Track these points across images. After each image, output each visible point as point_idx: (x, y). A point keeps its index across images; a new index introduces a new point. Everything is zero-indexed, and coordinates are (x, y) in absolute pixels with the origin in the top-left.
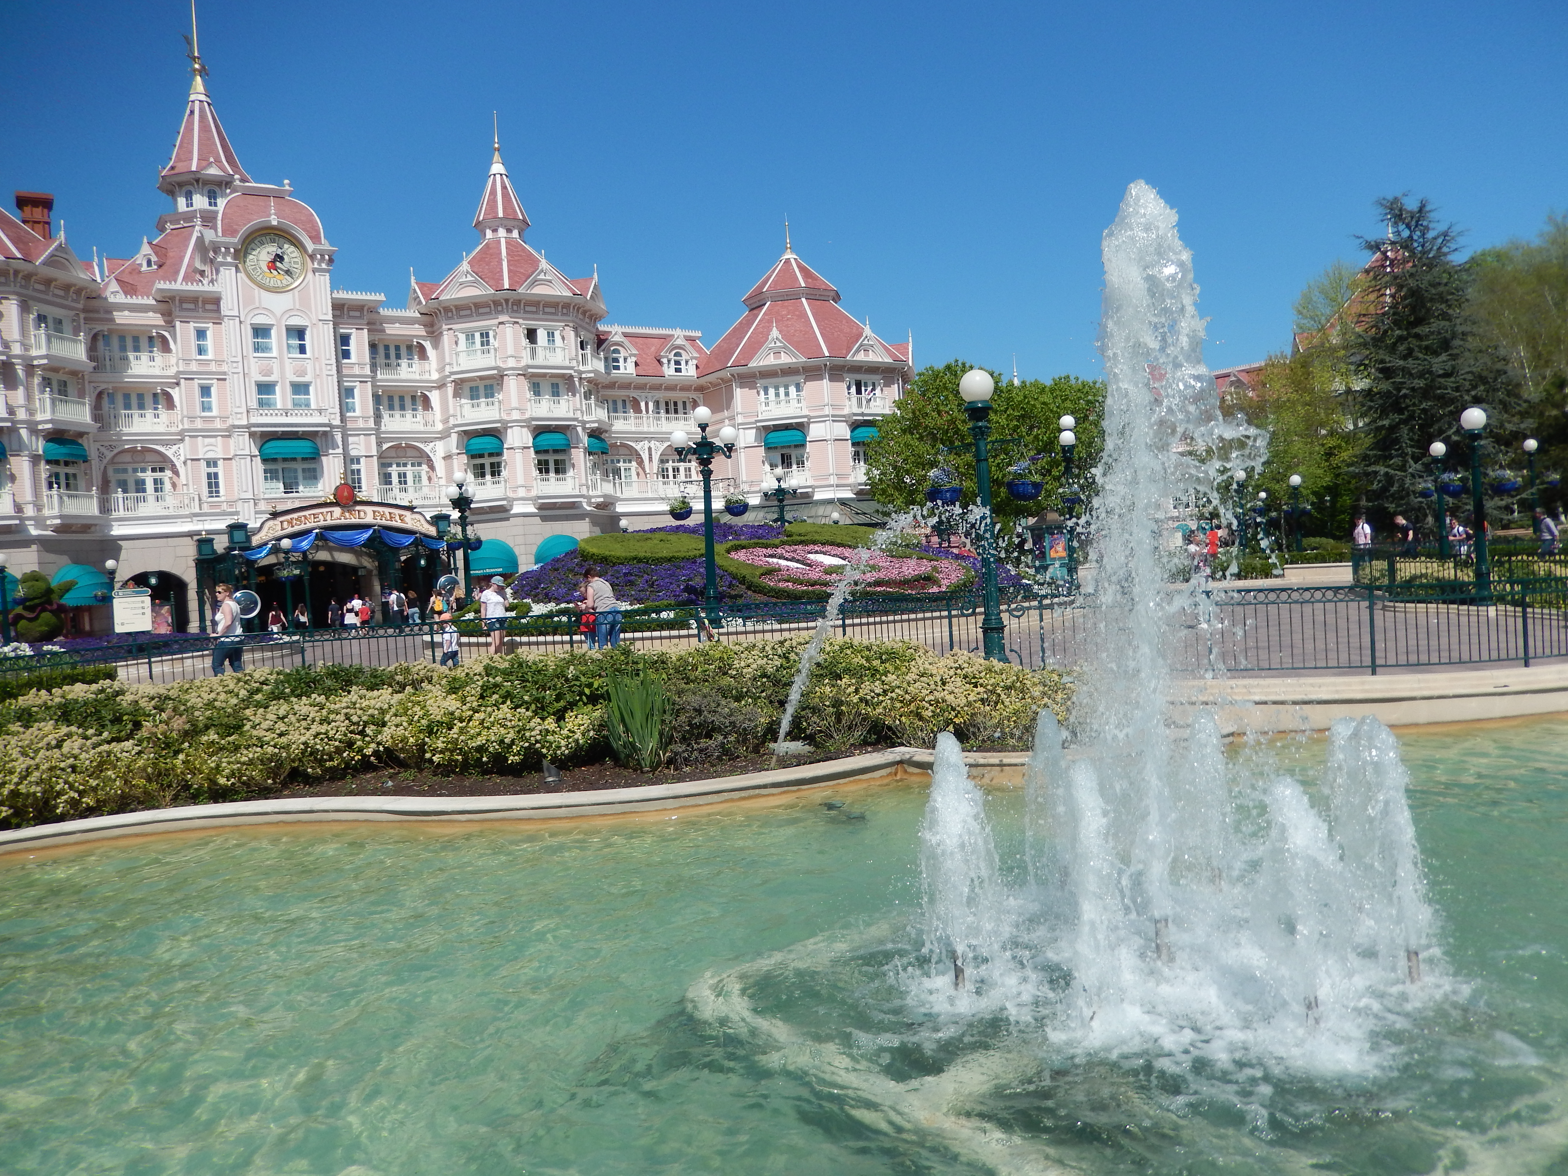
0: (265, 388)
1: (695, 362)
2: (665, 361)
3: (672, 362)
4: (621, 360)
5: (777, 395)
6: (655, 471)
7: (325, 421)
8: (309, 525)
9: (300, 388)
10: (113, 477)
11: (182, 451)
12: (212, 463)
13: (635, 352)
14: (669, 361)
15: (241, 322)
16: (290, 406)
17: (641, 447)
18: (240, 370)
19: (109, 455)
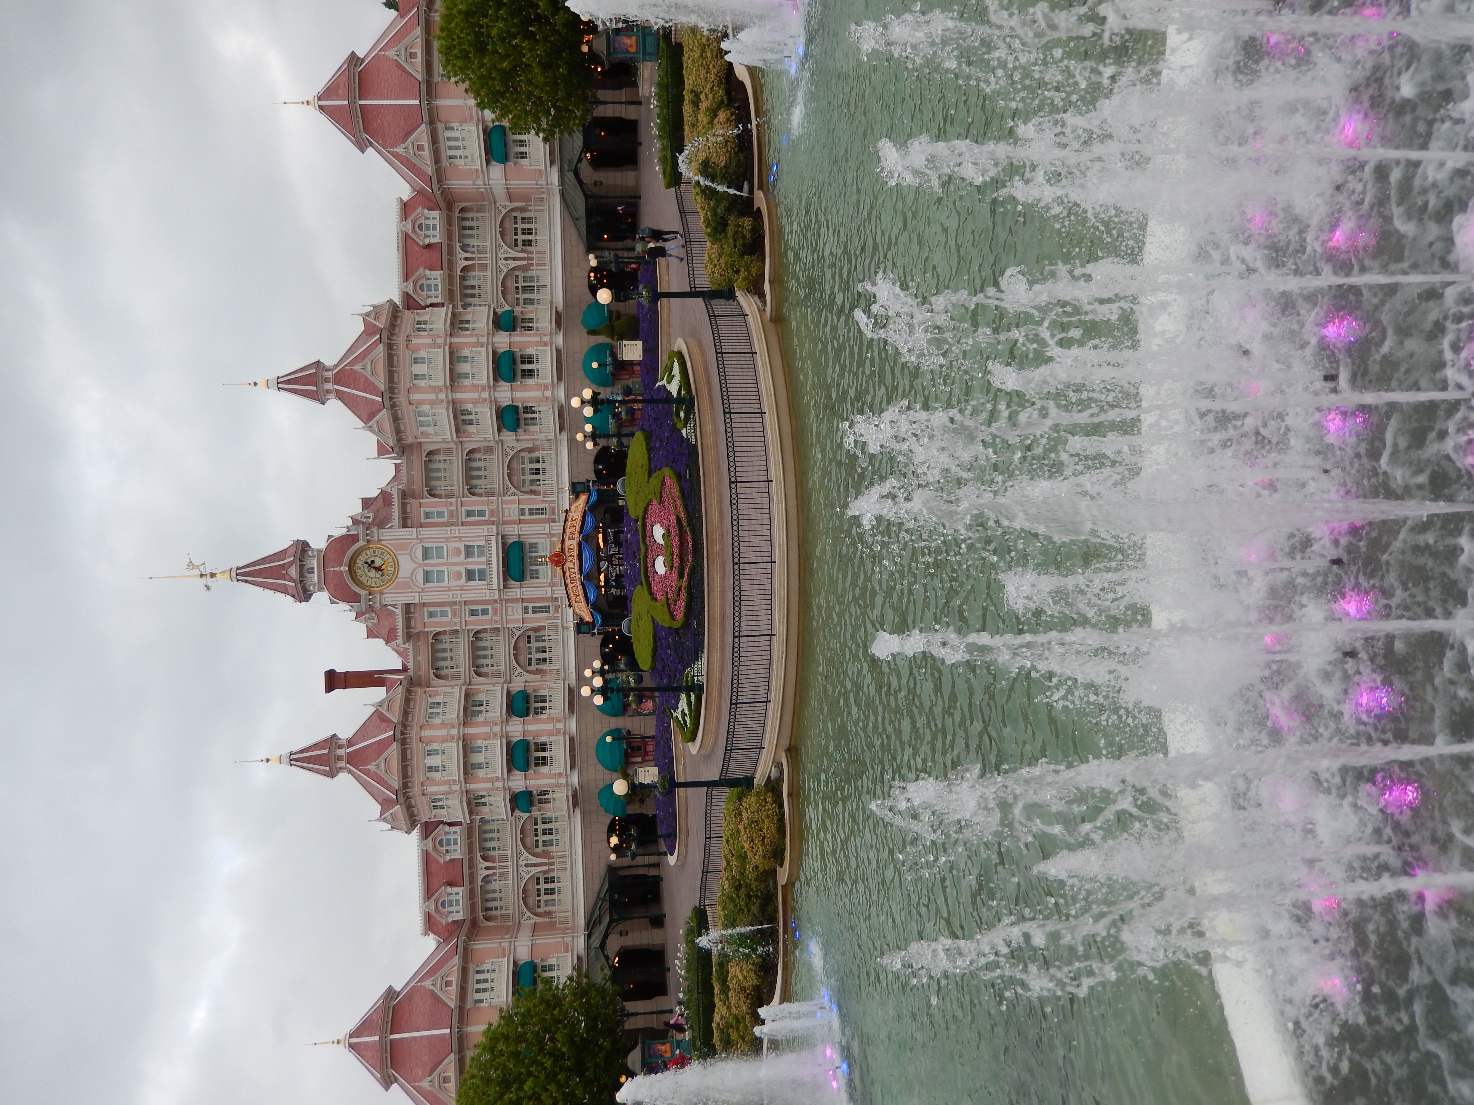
0: (470, 575)
1: (426, 211)
2: (427, 241)
3: (427, 233)
4: (429, 282)
5: (457, 148)
6: (524, 255)
7: (494, 538)
8: (579, 584)
9: (469, 551)
10: (534, 667)
11: (517, 626)
12: (526, 610)
13: (421, 270)
14: (427, 236)
15: (423, 591)
16: (483, 559)
17: (505, 267)
18: (459, 593)
19: (519, 670)
